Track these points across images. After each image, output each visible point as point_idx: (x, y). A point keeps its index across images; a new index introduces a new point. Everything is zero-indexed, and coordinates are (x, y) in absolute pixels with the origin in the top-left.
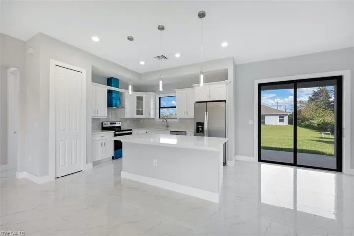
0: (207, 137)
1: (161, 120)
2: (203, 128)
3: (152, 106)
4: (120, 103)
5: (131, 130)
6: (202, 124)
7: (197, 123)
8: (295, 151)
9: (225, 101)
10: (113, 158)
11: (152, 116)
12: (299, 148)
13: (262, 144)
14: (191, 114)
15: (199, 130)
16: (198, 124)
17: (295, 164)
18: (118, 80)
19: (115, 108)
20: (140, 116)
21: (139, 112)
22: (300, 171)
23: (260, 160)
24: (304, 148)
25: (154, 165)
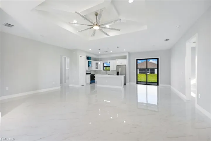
1: (105, 71)
2: (119, 73)
3: (101, 66)
6: (119, 72)
8: (147, 82)
9: (126, 65)
10: (90, 83)
11: (101, 70)
12: (148, 81)
13: (138, 81)
14: (115, 69)
15: (118, 74)
16: (118, 72)
17: (147, 84)
18: (90, 57)
20: (97, 70)
21: (97, 68)
22: (148, 86)
23: (137, 83)
24: (149, 81)
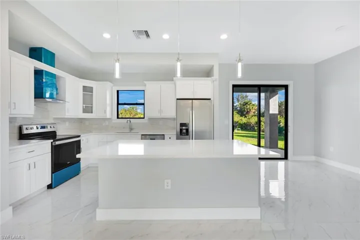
0: (194, 140)
4: (57, 94)
5: (79, 136)
7: (181, 124)
19: (50, 100)
25: (166, 187)
